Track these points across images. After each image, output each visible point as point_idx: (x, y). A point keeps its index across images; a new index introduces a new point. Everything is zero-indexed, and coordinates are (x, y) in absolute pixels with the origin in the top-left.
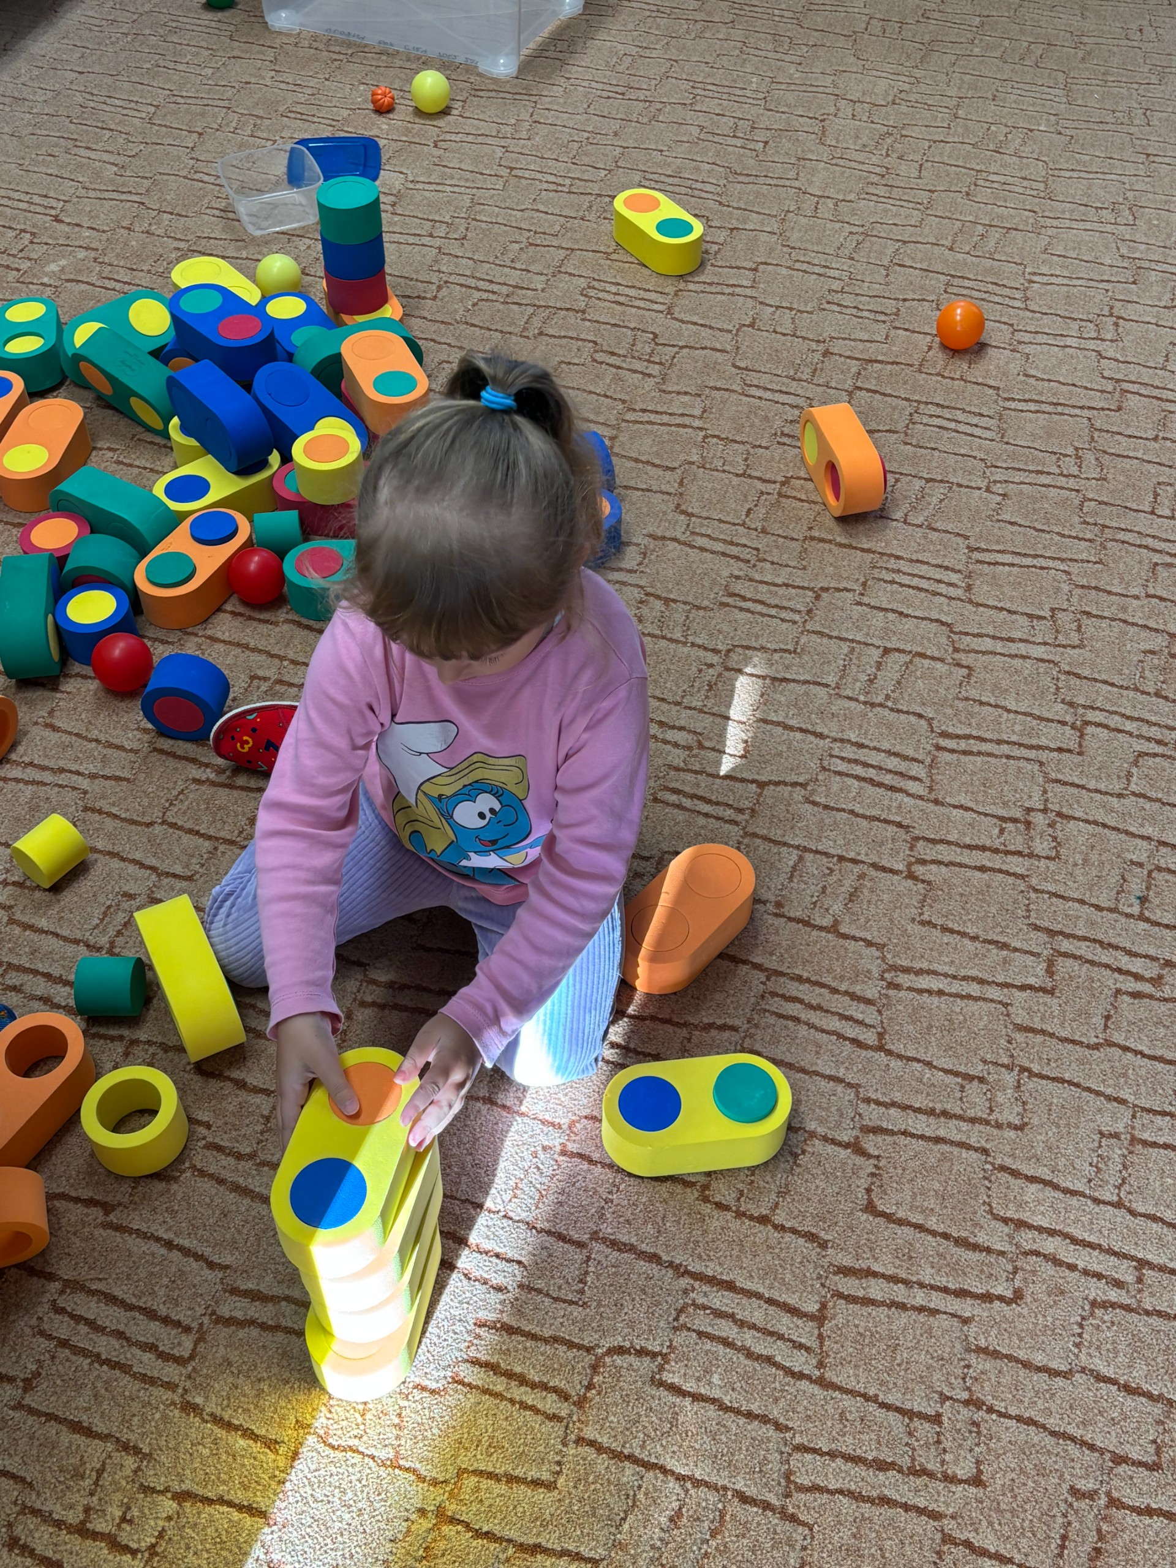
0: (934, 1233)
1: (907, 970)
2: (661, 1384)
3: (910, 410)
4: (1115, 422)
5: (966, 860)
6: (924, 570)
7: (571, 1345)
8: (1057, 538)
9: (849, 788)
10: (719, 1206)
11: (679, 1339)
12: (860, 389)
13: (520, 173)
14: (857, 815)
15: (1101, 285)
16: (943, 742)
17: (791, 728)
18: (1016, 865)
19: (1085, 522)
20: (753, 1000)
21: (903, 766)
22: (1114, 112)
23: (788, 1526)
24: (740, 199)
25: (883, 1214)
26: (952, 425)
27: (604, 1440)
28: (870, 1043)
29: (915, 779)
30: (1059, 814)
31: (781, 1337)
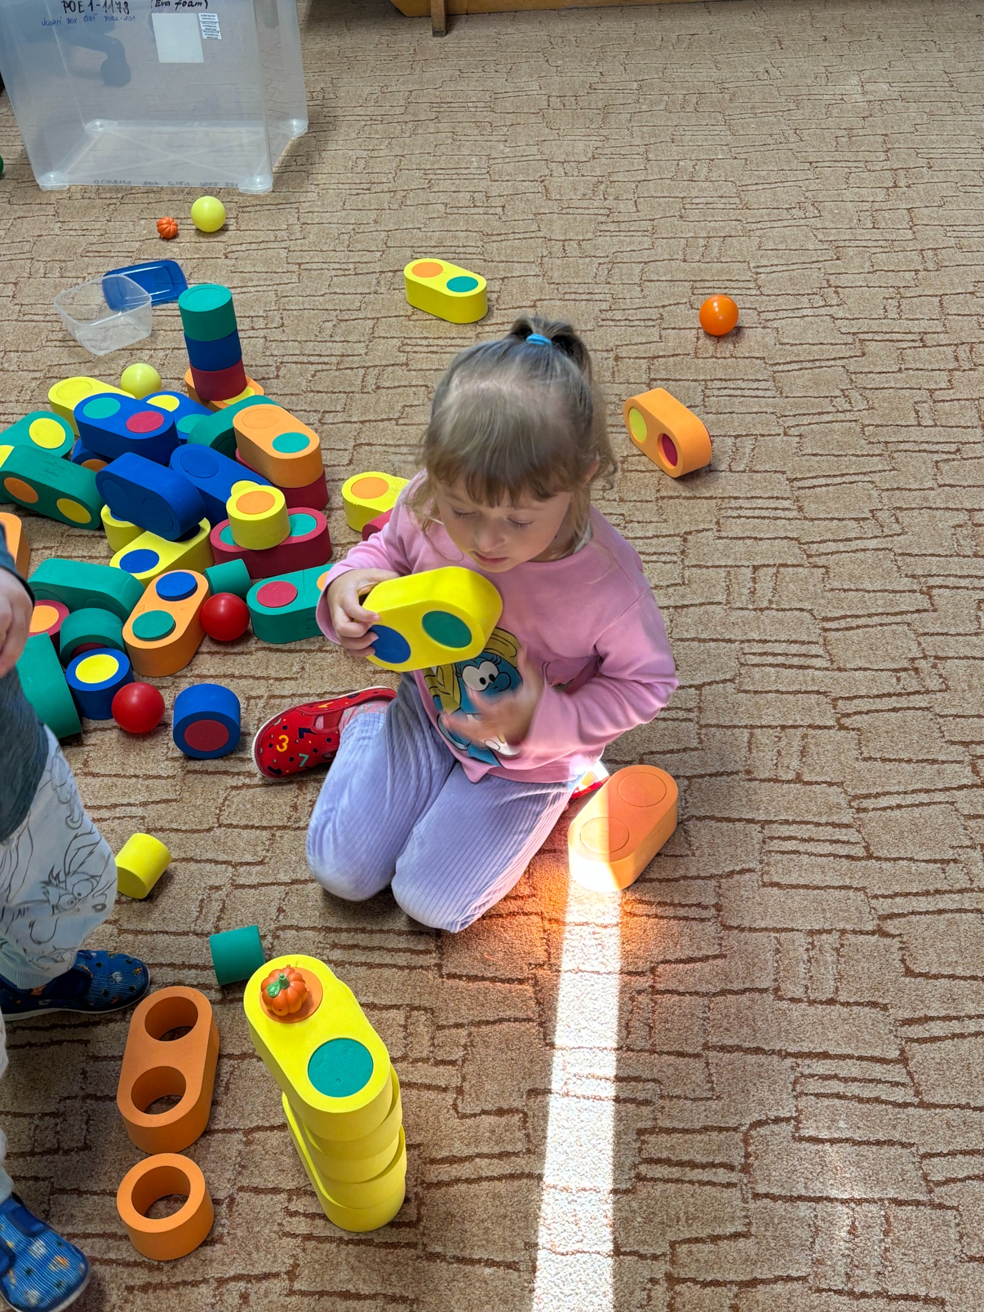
0: (964, 978)
1: (867, 796)
2: (801, 1139)
3: (700, 389)
4: (862, 364)
5: (880, 707)
6: (760, 503)
7: (721, 1129)
8: (854, 458)
9: (768, 674)
10: (793, 1000)
11: (802, 1103)
12: (655, 380)
13: (308, 266)
14: (782, 693)
15: (814, 265)
16: (828, 625)
17: (704, 641)
18: (919, 701)
19: (870, 443)
20: (757, 846)
21: (803, 649)
22: (771, 135)
23: (939, 1212)
24: (499, 254)
25: (920, 975)
26: (739, 392)
27: (775, 1191)
28: (860, 855)
29: (817, 656)
30: (936, 657)
31: (879, 1081)
